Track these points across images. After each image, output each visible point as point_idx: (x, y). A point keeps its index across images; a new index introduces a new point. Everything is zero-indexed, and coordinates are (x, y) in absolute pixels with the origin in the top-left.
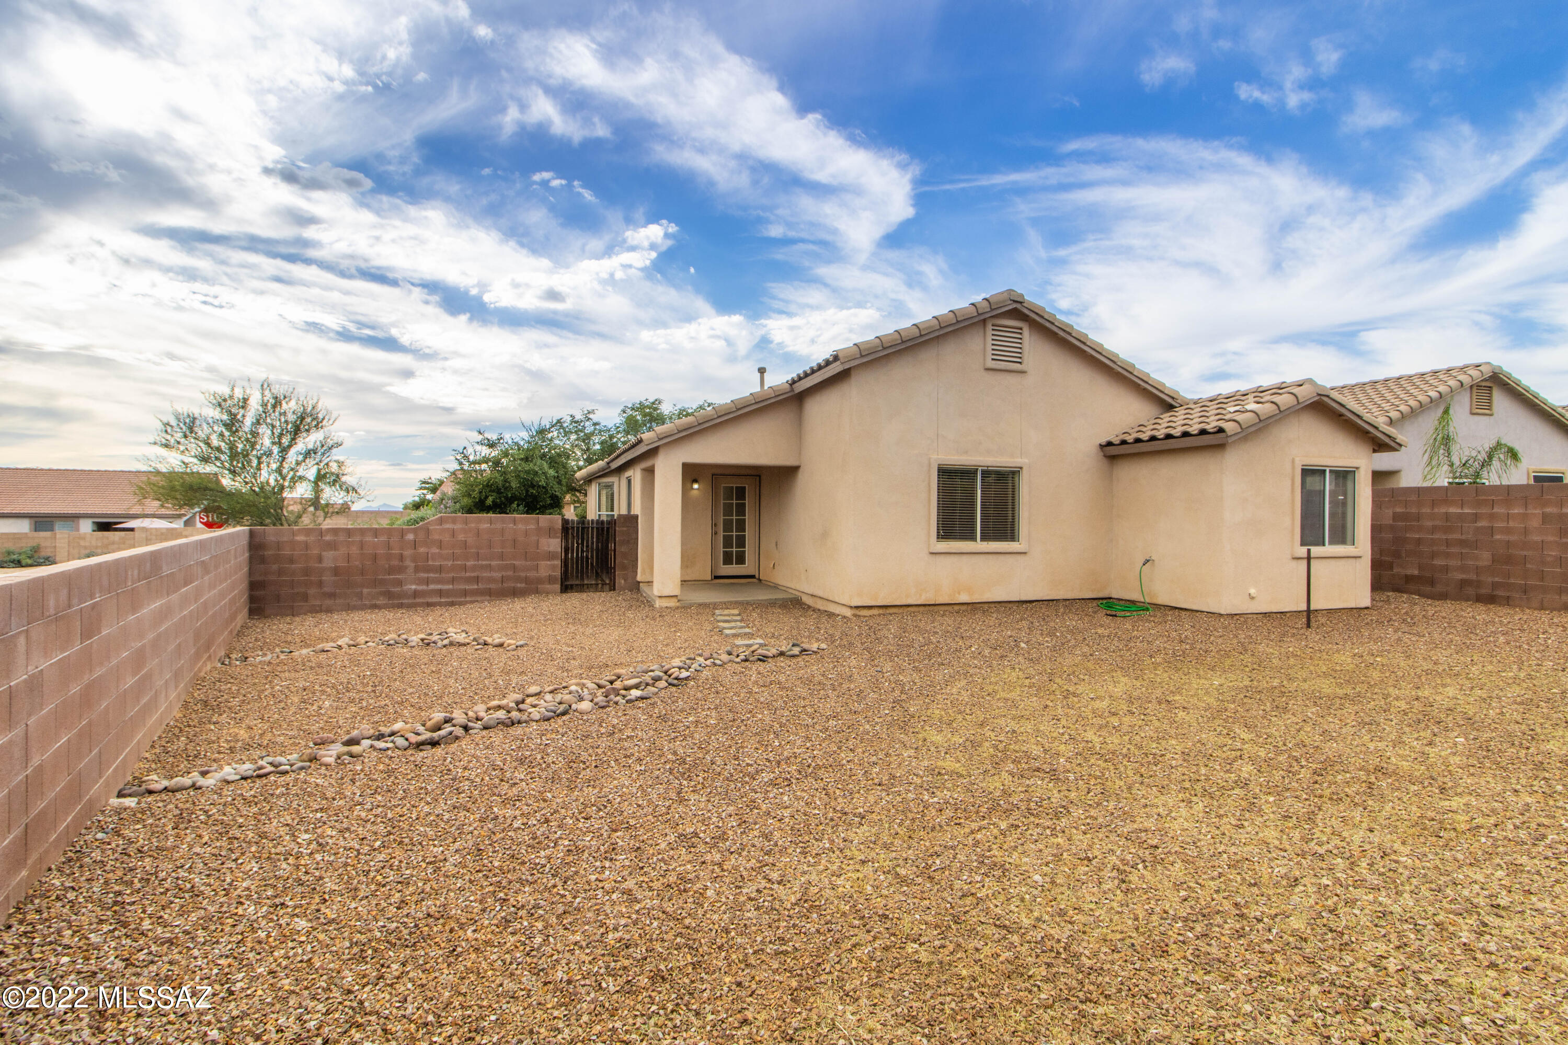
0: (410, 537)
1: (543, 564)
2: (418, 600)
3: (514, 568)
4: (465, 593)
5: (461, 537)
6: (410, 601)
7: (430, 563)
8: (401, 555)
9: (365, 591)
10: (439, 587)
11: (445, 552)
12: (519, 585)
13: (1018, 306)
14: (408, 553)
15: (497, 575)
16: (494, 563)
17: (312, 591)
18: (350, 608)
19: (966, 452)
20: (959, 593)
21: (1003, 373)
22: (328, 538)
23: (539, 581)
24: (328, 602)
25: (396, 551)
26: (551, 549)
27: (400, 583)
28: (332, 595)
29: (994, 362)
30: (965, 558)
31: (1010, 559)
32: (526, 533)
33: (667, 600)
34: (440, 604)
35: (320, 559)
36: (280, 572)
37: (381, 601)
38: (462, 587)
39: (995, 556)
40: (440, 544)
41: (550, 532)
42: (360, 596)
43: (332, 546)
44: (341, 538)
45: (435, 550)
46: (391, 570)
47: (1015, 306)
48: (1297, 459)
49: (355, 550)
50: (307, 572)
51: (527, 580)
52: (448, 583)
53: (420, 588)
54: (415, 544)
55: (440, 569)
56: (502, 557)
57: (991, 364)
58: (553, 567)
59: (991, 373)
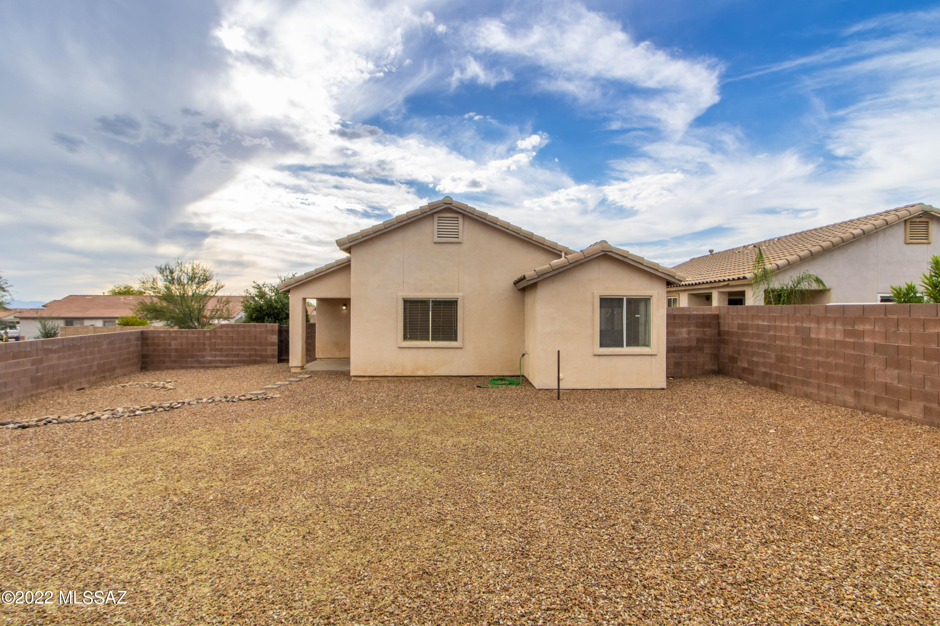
0: (208, 334)
1: (269, 348)
2: (211, 365)
3: (255, 350)
4: (232, 362)
5: (230, 335)
6: (208, 365)
7: (217, 347)
8: (204, 343)
9: (189, 360)
10: (221, 359)
11: (223, 342)
12: (257, 358)
13: (449, 206)
14: (207, 342)
15: (247, 353)
16: (246, 347)
17: (167, 359)
18: (182, 368)
19: (421, 291)
20: (418, 371)
21: (446, 245)
22: (173, 335)
23: (267, 357)
24: (173, 365)
25: (202, 341)
26: (273, 341)
27: (203, 356)
28: (175, 362)
29: (439, 238)
30: (421, 350)
31: (452, 352)
32: (261, 333)
33: (295, 369)
34: (221, 367)
35: (170, 345)
36: (154, 350)
37: (195, 365)
38: (231, 359)
39: (441, 350)
40: (221, 338)
41: (272, 332)
42: (186, 362)
43: (175, 339)
44: (179, 335)
45: (219, 341)
46: (200, 350)
47: (446, 206)
48: (595, 292)
49: (184, 341)
50: (165, 350)
51: (261, 356)
52: (224, 357)
53: (212, 359)
54: (210, 338)
55: (221, 350)
56: (249, 344)
57: (437, 240)
58: (274, 350)
59: (438, 245)
